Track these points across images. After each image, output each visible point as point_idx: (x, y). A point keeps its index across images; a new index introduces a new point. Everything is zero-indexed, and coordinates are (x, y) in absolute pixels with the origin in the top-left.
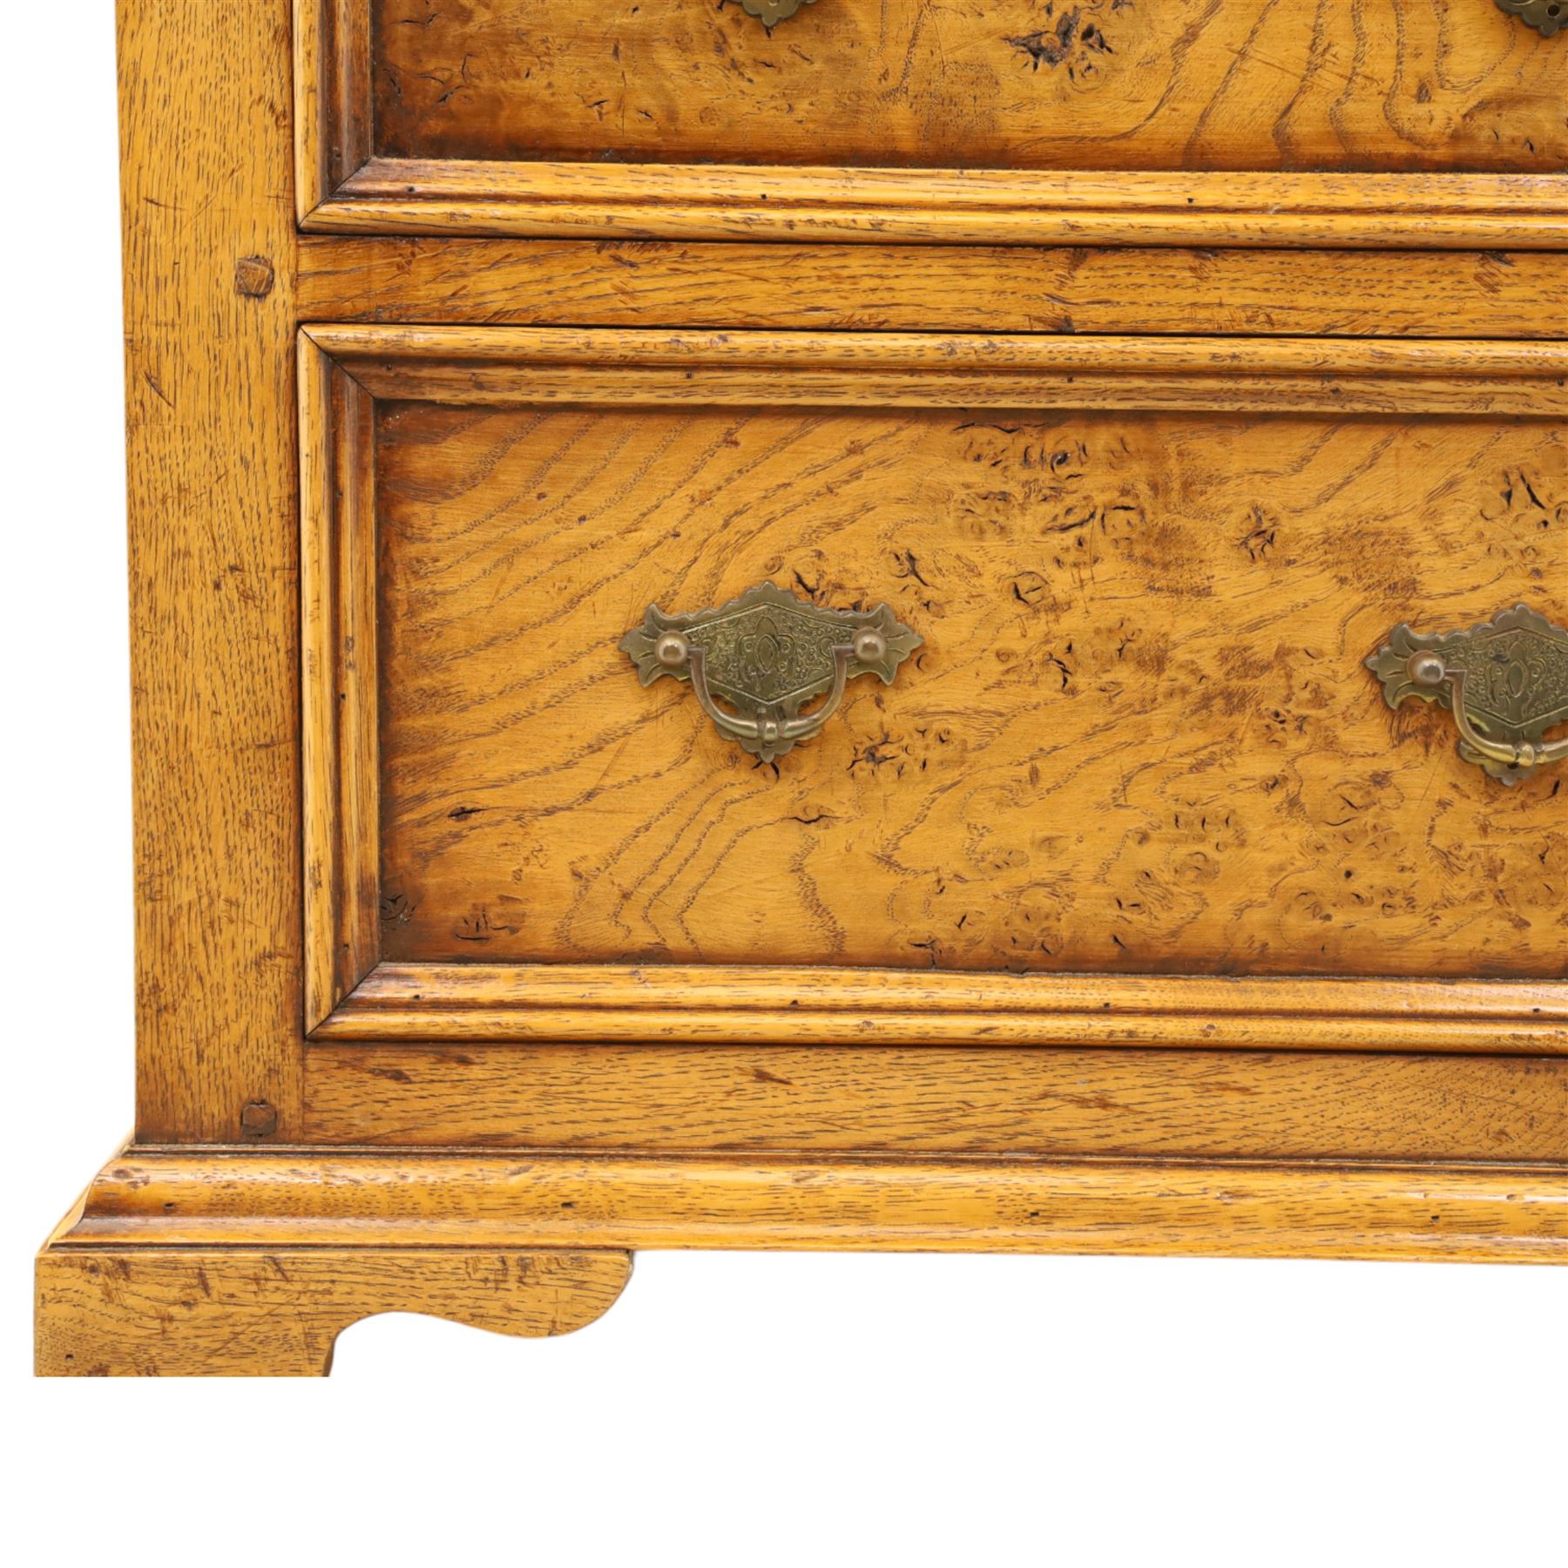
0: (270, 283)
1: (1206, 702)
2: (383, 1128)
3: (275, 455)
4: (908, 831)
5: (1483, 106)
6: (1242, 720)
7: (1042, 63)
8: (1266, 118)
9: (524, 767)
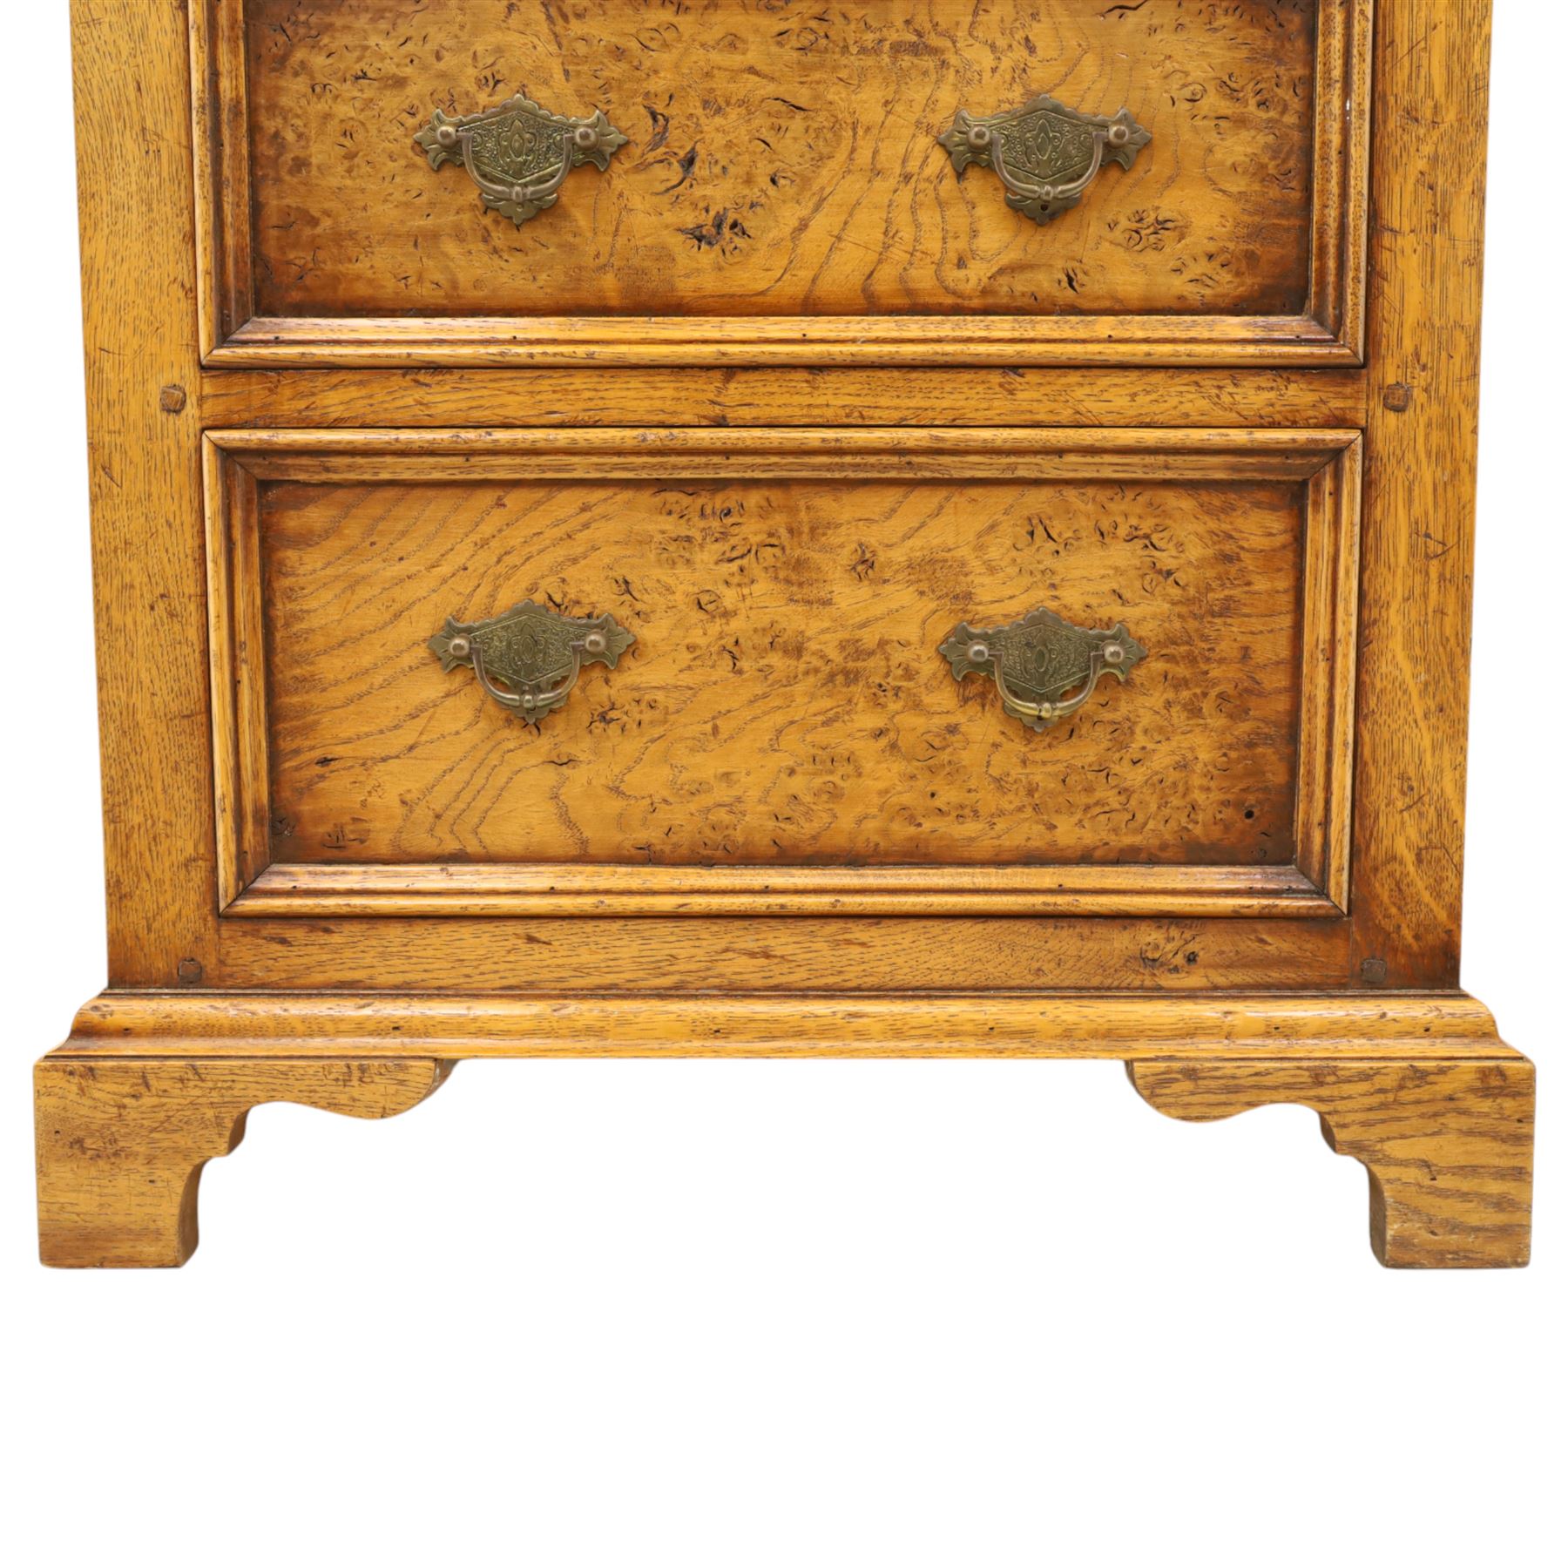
0: (184, 403)
1: (831, 677)
2: (274, 977)
3: (189, 519)
4: (630, 770)
5: (1001, 271)
6: (857, 689)
7: (704, 246)
8: (857, 280)
9: (366, 729)
